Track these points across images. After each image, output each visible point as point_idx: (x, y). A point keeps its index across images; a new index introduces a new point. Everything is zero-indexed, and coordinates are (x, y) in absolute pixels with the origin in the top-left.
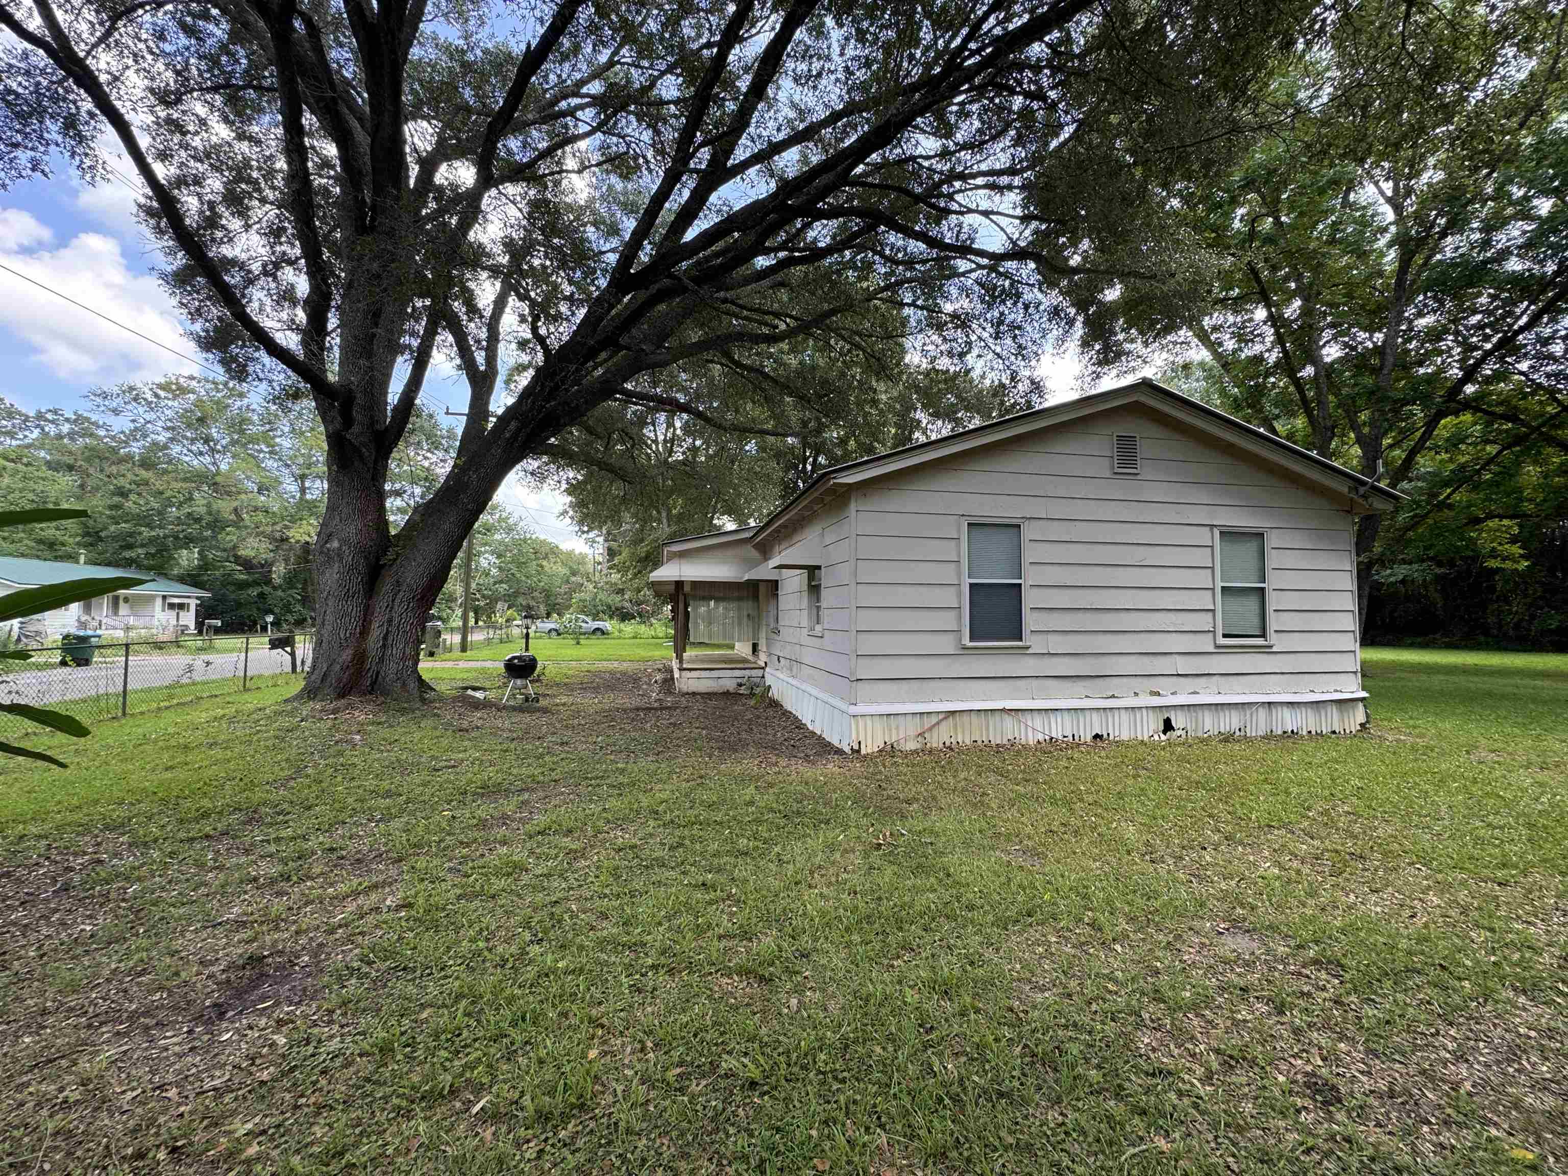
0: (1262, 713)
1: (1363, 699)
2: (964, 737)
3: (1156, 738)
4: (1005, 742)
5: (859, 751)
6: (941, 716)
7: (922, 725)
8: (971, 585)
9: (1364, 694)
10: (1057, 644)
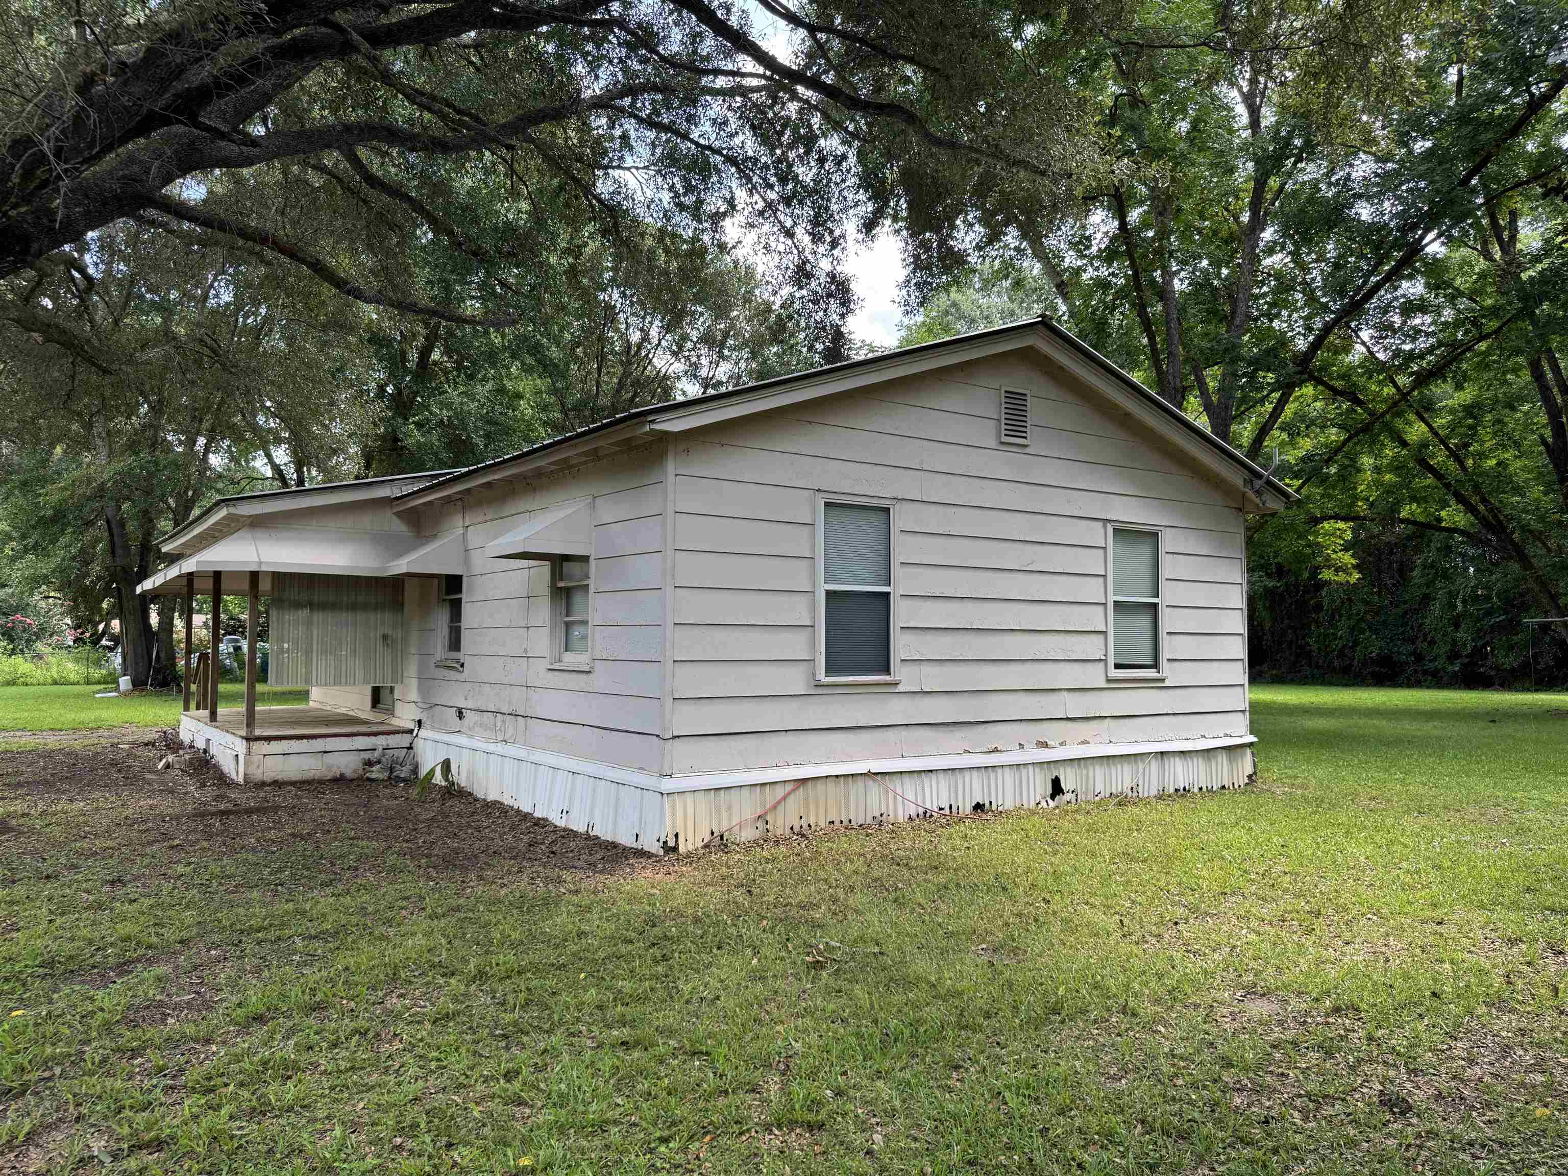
0: (1154, 765)
1: (1251, 745)
2: (818, 818)
3: (1044, 804)
4: (869, 820)
5: (675, 849)
6: (789, 787)
7: (763, 803)
8: (828, 593)
9: (1253, 739)
10: (933, 678)
